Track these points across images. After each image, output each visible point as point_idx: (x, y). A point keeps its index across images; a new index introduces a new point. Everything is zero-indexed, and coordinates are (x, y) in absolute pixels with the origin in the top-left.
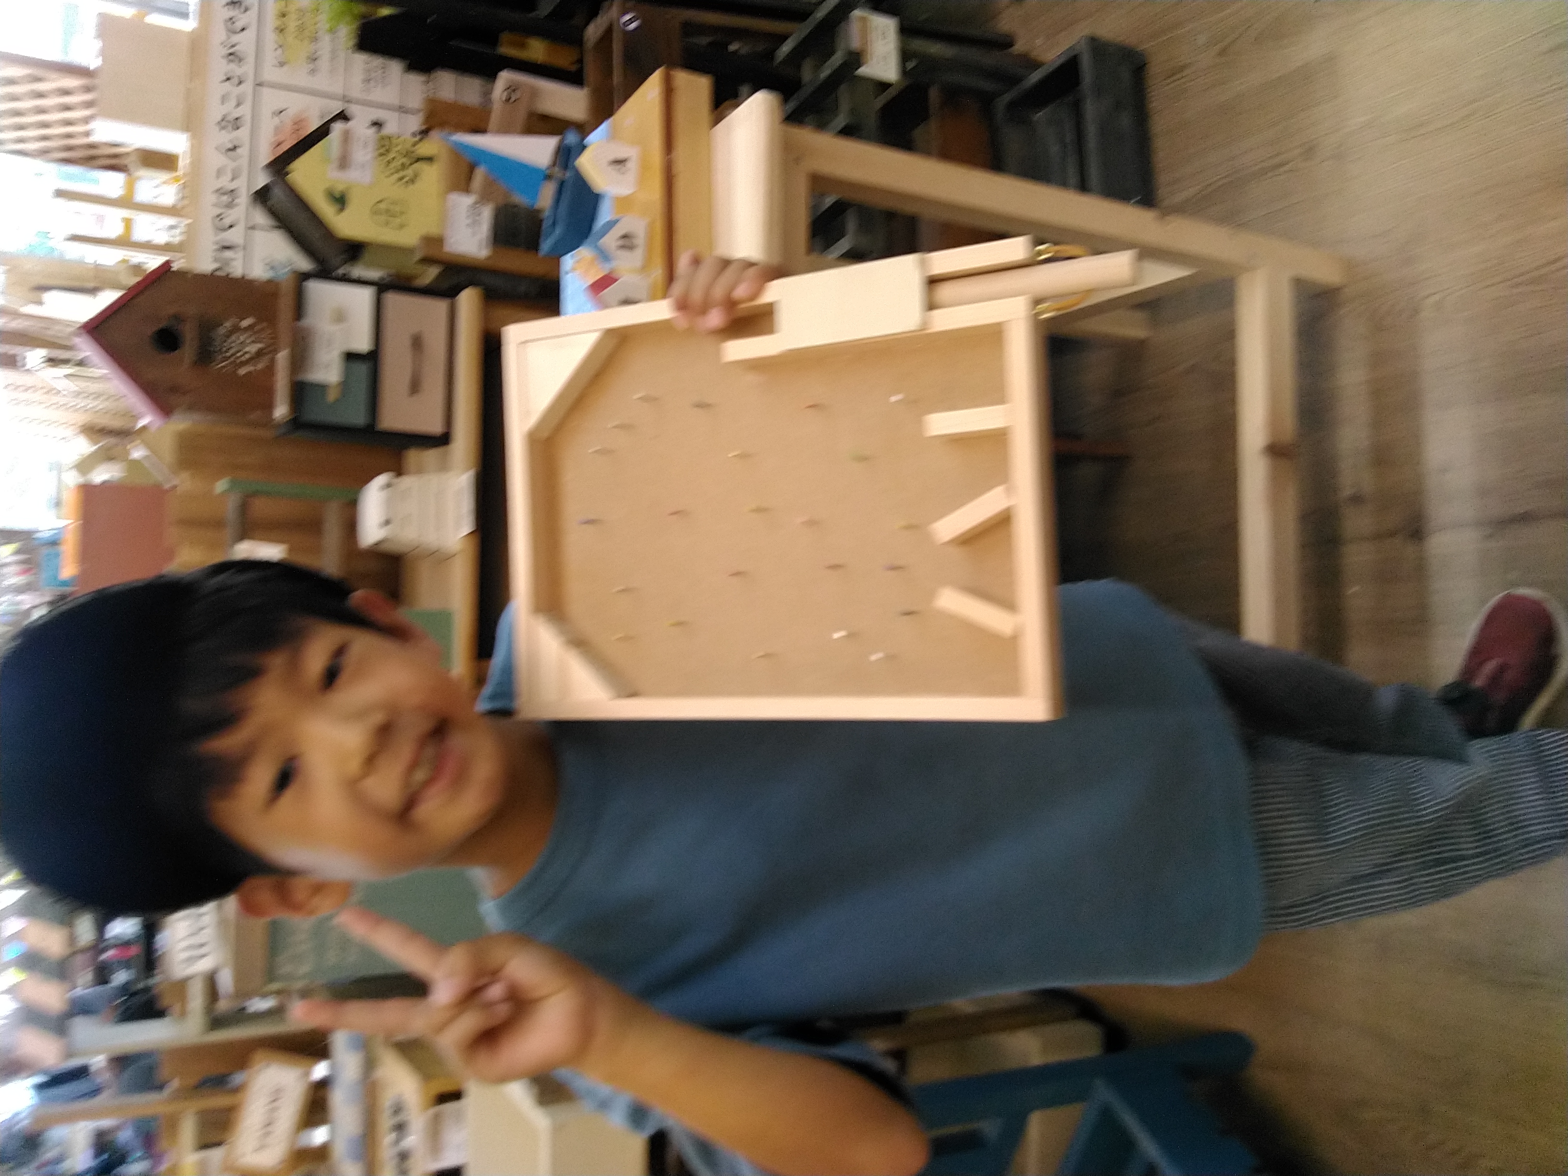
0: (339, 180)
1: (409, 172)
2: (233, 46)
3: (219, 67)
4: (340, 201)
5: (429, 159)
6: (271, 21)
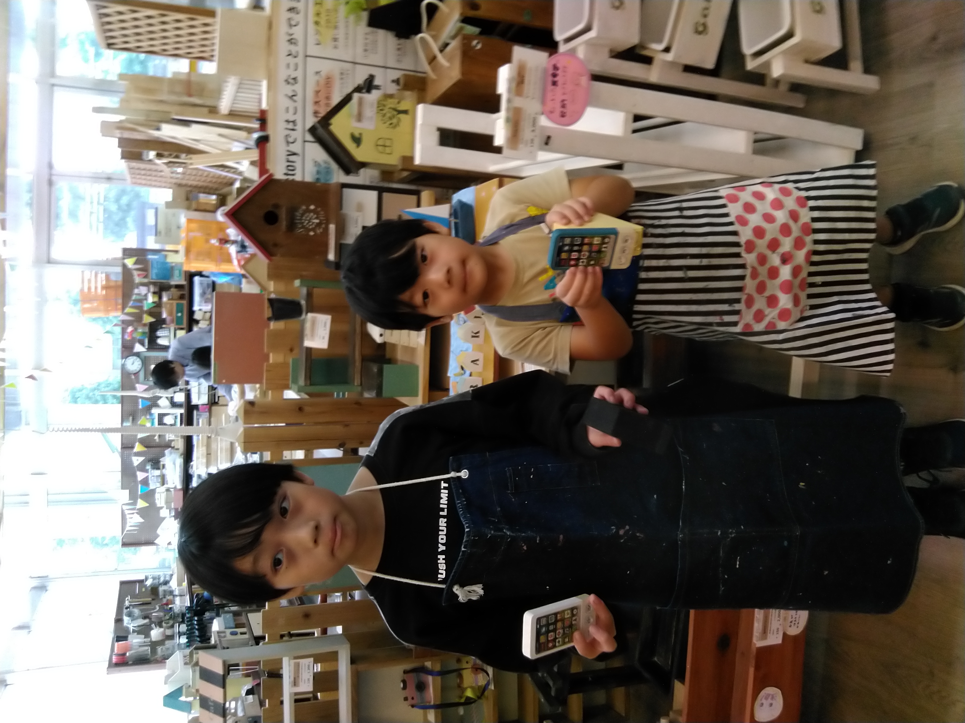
0: (356, 127)
1: (396, 120)
2: (292, 35)
3: (284, 47)
4: (358, 140)
5: (405, 112)
6: (311, 18)
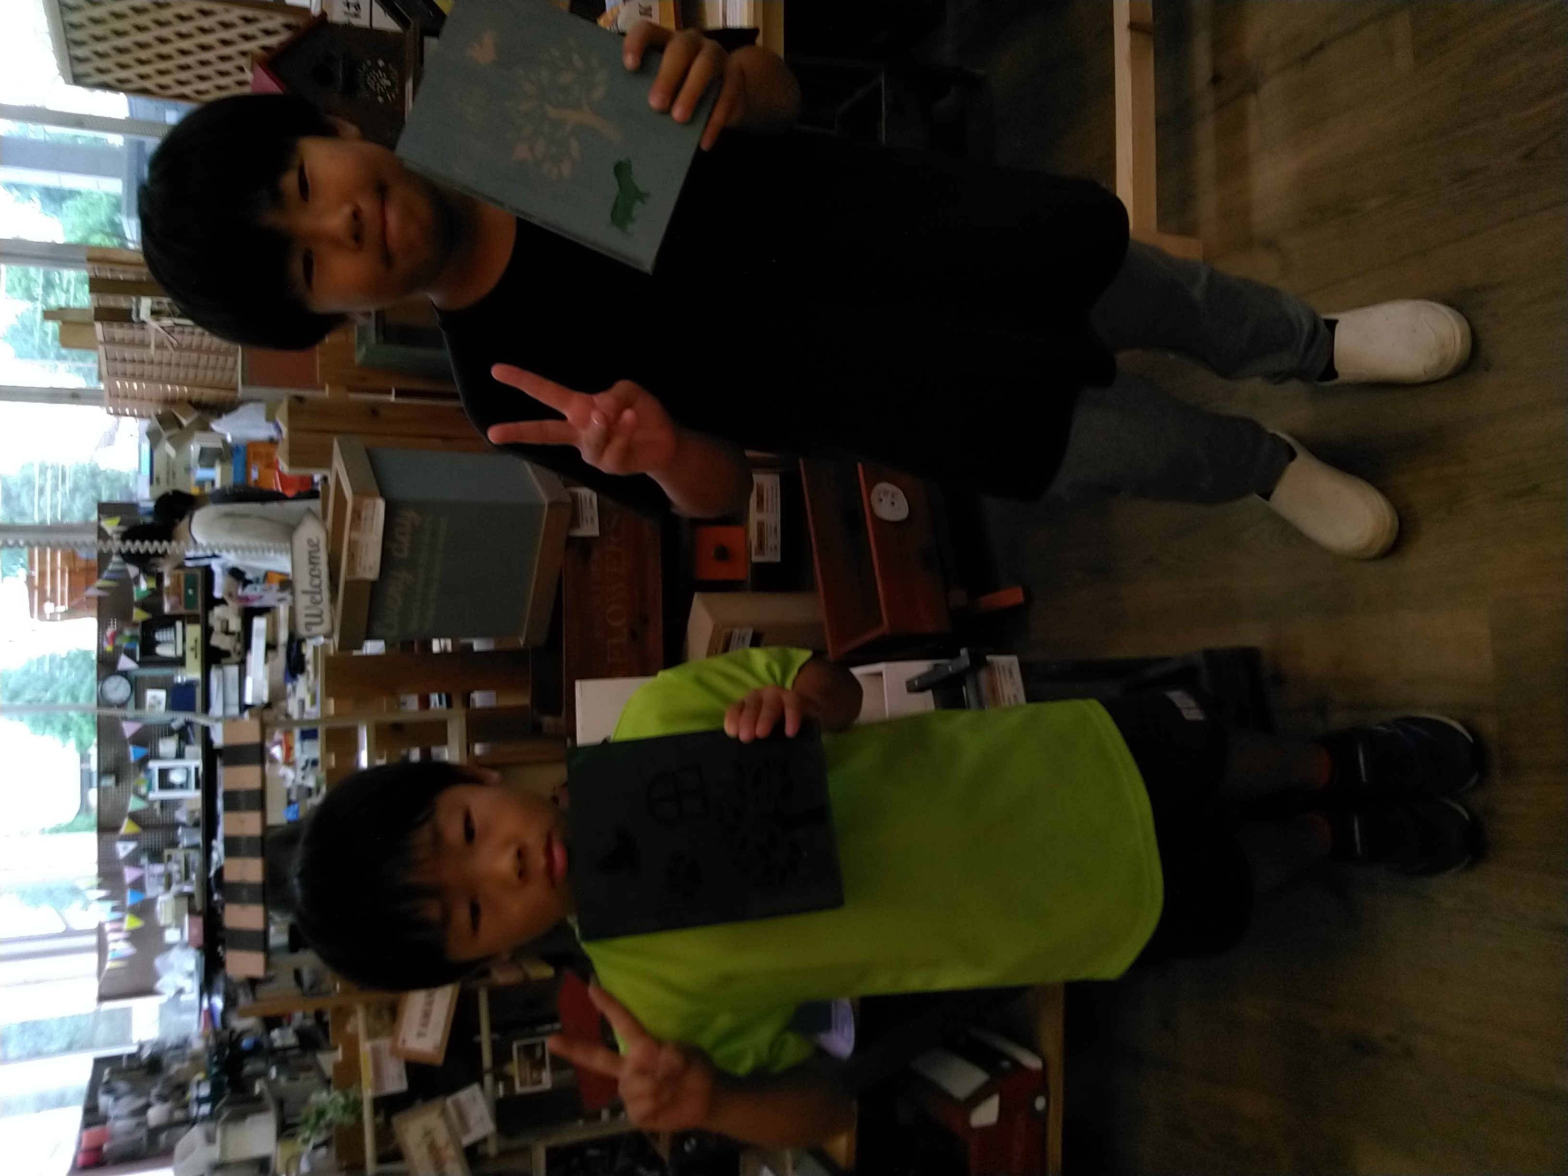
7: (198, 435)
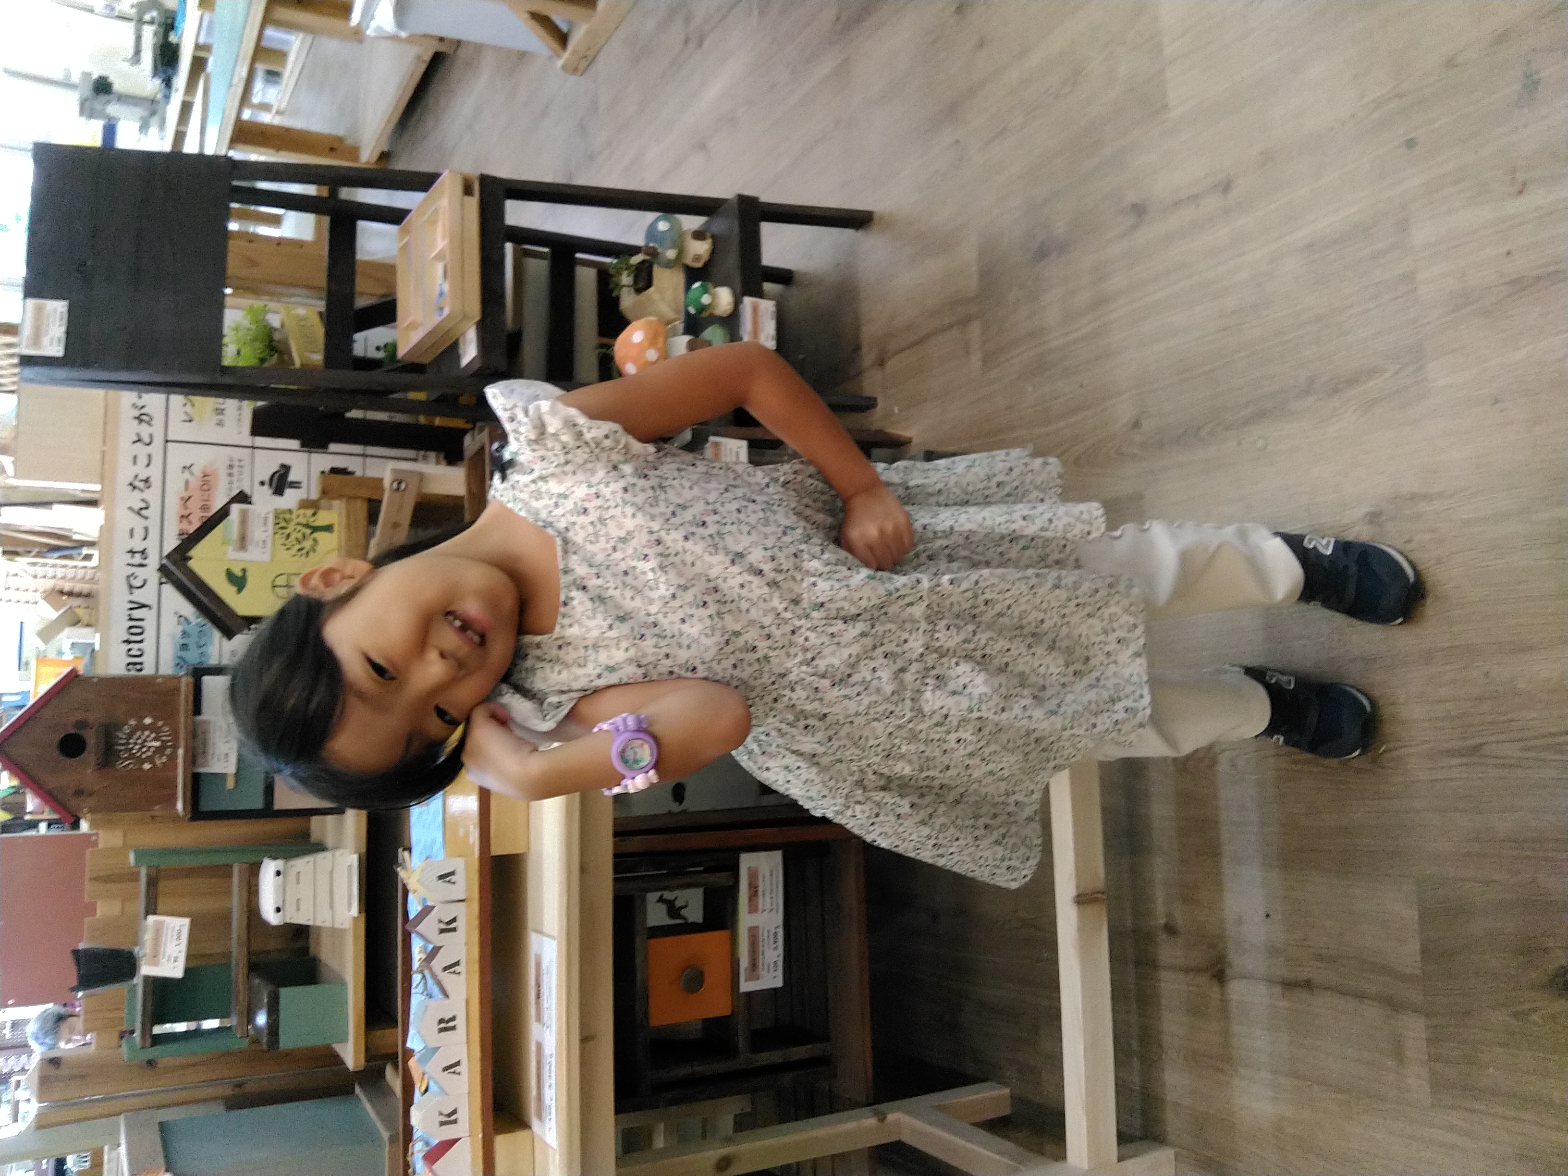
0: (236, 560)
1: (307, 544)
2: (143, 407)
3: (129, 428)
4: (238, 581)
5: (328, 528)
7: (67, 631)
